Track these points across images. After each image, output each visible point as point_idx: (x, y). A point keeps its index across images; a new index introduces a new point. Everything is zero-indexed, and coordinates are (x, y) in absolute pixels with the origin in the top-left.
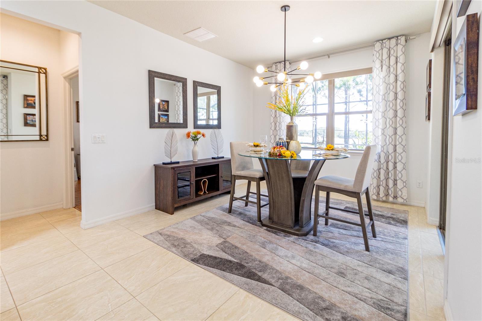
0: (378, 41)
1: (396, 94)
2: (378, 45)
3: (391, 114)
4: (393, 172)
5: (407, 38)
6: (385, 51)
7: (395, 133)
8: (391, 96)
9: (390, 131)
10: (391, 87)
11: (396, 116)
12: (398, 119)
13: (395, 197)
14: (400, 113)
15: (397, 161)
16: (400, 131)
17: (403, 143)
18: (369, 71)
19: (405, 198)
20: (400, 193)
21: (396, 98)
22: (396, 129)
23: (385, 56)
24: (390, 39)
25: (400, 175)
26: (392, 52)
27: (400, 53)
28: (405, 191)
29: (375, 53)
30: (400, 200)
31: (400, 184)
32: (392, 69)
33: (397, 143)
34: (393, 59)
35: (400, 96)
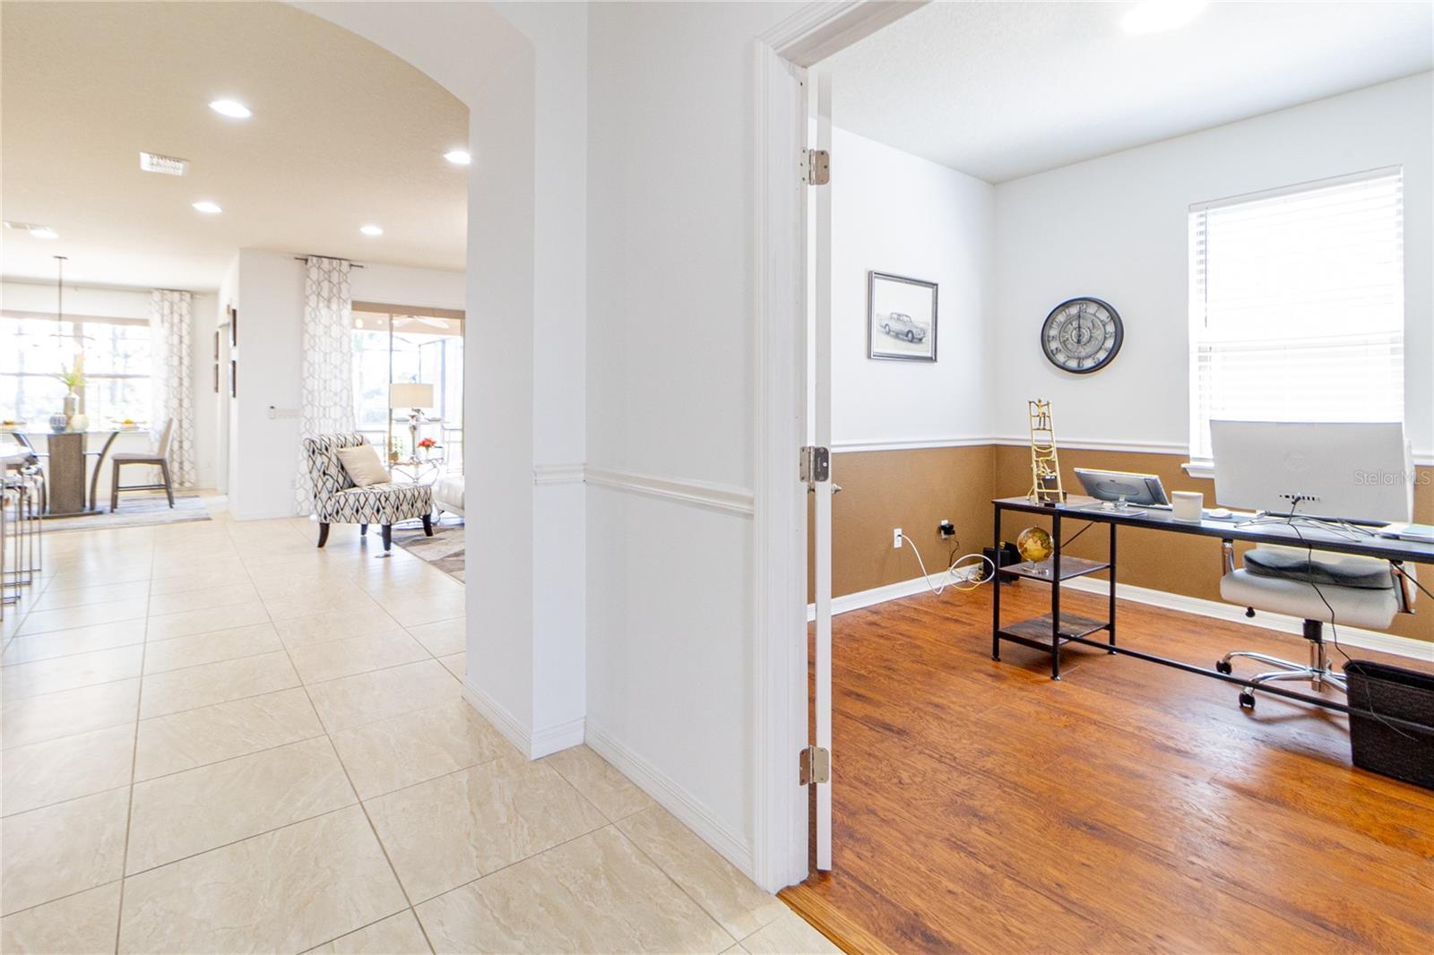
0: (157, 289)
1: (181, 358)
2: (157, 296)
3: (175, 382)
4: (178, 452)
5: (192, 294)
6: (166, 305)
7: (181, 406)
8: (175, 361)
9: (175, 403)
10: (175, 350)
11: (181, 384)
12: (184, 388)
13: (181, 484)
14: (186, 382)
15: (184, 438)
16: (186, 403)
17: (191, 417)
18: (145, 322)
19: (192, 481)
20: (187, 476)
21: (181, 363)
22: (181, 400)
23: (167, 311)
24: (172, 291)
25: (187, 455)
26: (175, 307)
27: (184, 312)
28: (193, 473)
29: (153, 303)
30: (187, 485)
31: (187, 466)
32: (175, 329)
33: (184, 417)
34: (176, 319)
35: (186, 361)
